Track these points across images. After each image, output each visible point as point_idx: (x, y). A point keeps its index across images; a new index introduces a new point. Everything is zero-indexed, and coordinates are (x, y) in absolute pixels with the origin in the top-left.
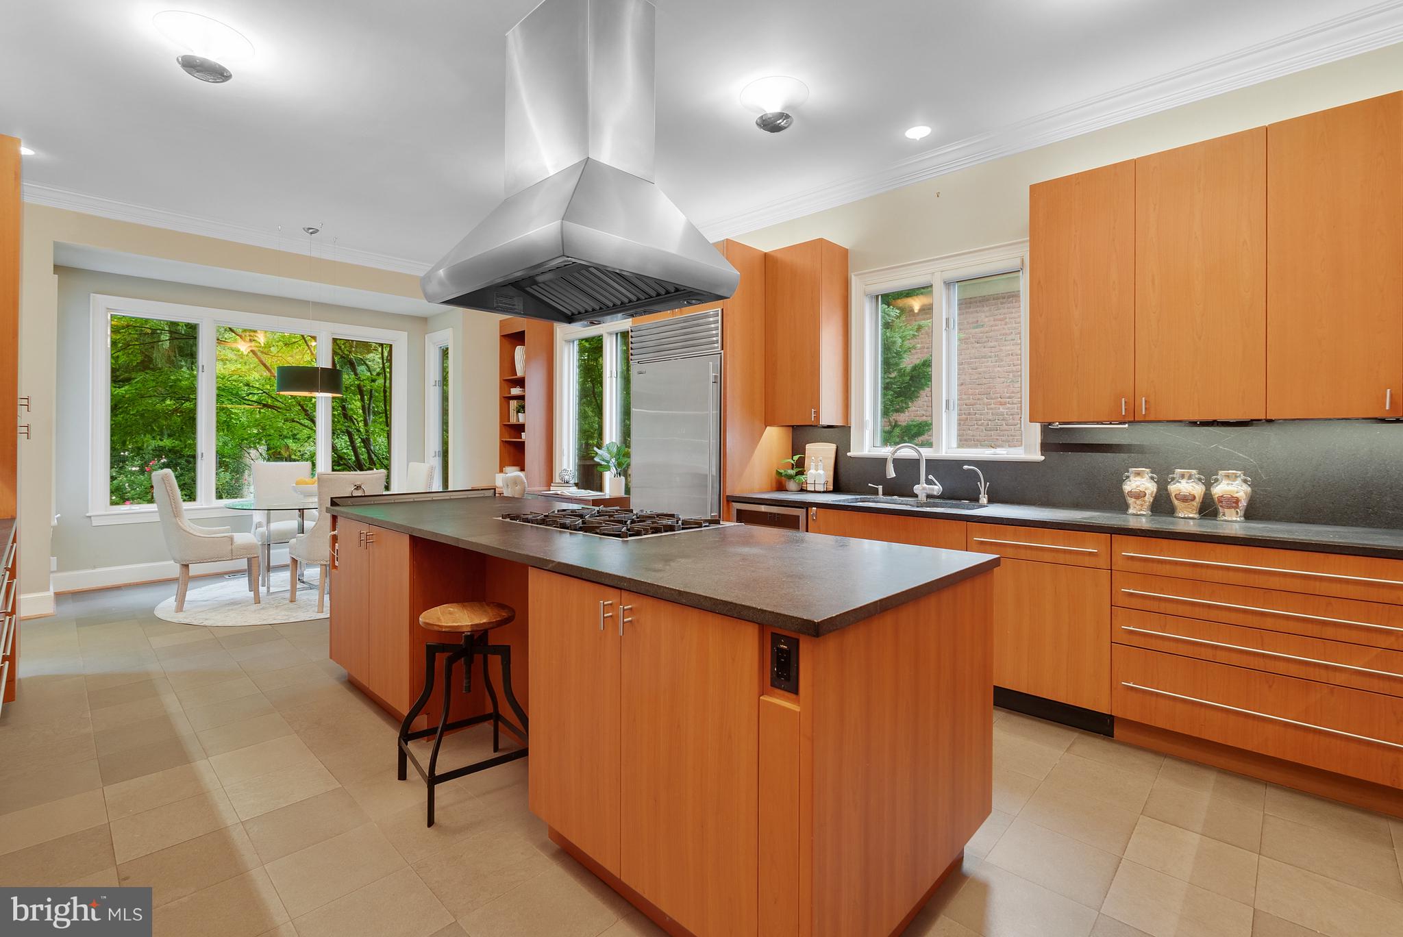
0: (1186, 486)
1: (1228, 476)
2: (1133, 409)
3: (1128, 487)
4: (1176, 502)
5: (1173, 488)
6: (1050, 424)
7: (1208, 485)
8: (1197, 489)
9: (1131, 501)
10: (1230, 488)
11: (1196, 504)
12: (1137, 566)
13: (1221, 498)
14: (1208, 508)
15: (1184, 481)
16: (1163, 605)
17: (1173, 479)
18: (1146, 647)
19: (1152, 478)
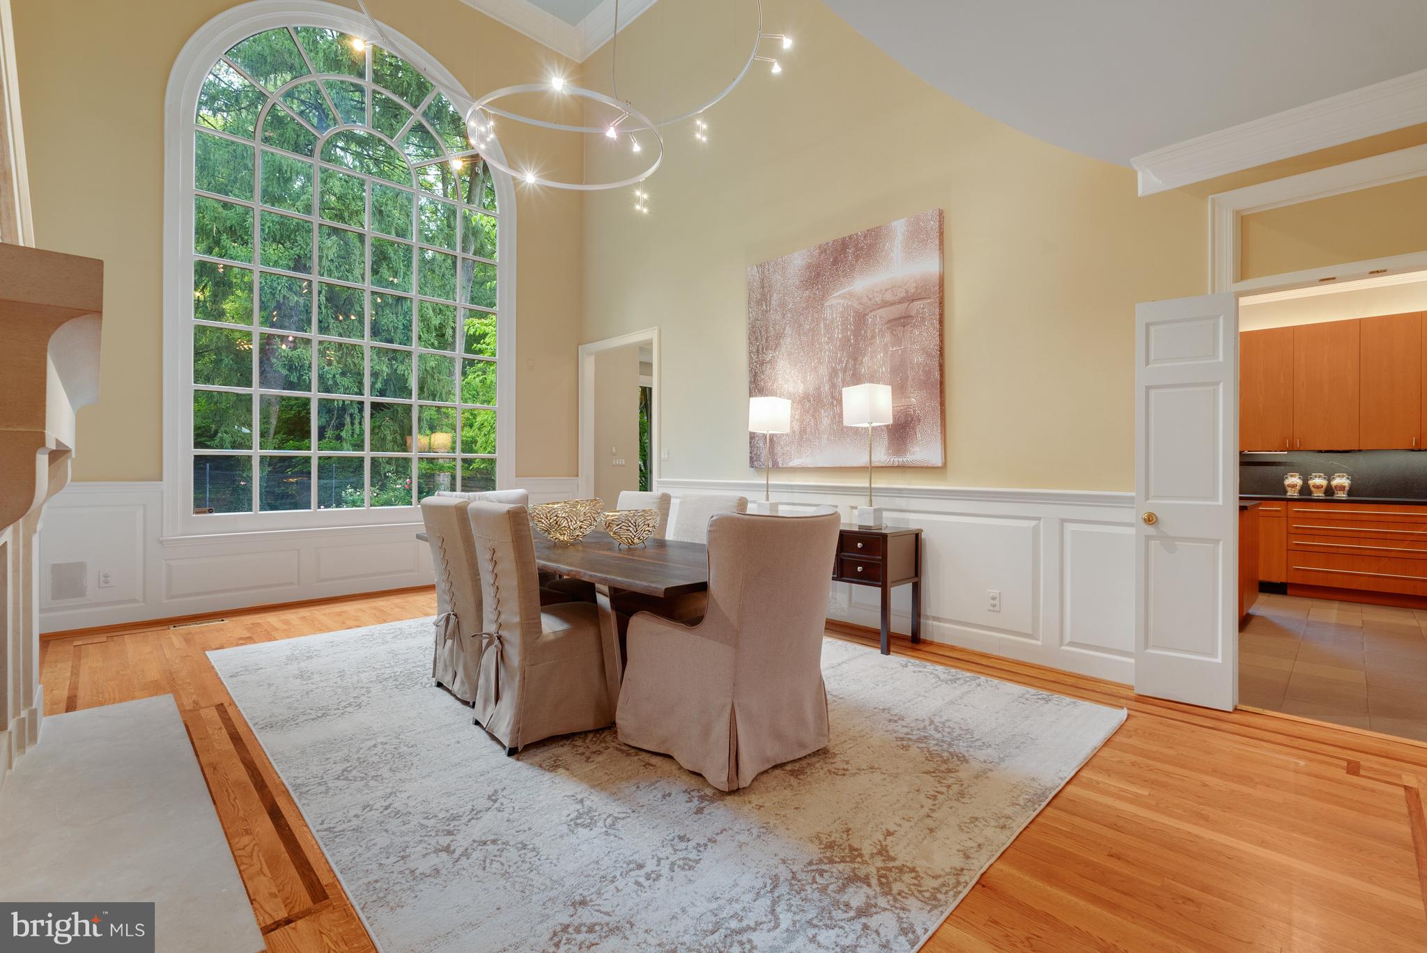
0: (1318, 481)
1: (1339, 476)
2: (1292, 444)
3: (1287, 482)
4: (1313, 489)
5: (1311, 482)
6: (1243, 452)
7: (1329, 481)
8: (1324, 482)
9: (1289, 489)
10: (1341, 481)
11: (1323, 489)
12: (1300, 515)
13: (1336, 487)
14: (1329, 491)
15: (1317, 479)
16: (1313, 531)
17: (1311, 478)
18: (1305, 550)
19: (1300, 478)
